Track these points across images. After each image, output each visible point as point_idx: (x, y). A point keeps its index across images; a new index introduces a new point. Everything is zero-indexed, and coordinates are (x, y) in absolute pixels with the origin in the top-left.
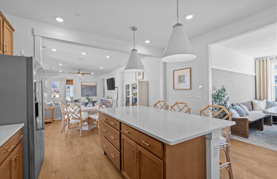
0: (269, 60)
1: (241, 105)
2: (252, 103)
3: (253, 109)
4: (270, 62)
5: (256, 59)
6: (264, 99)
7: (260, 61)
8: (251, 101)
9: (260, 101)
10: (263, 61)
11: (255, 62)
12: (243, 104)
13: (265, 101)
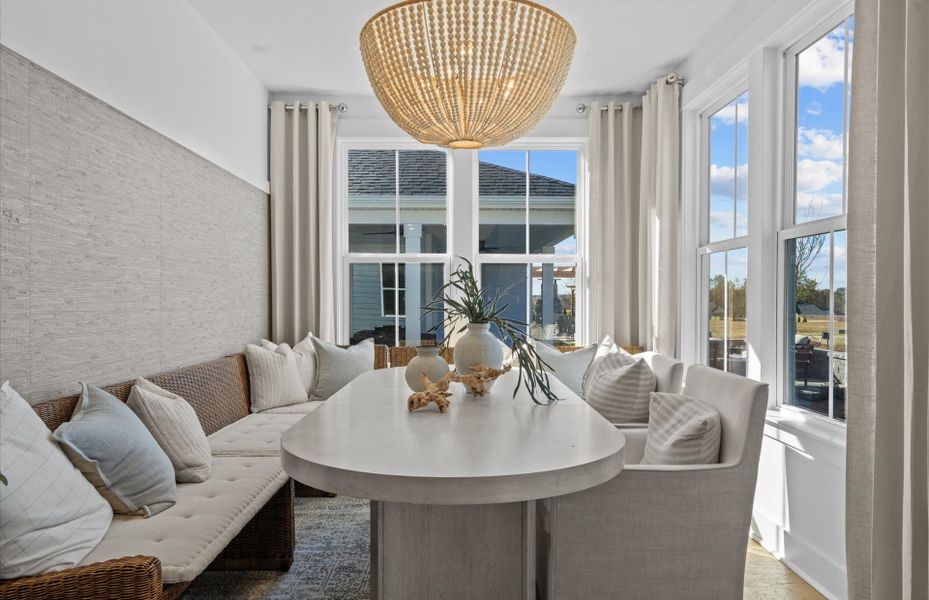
0: (329, 113)
1: (148, 392)
2: (244, 360)
3: (249, 403)
4: (333, 125)
5: (273, 95)
6: (303, 336)
7: (289, 112)
8: (240, 350)
9: (285, 347)
10: (304, 112)
11: (266, 111)
12: (170, 382)
13: (308, 344)
